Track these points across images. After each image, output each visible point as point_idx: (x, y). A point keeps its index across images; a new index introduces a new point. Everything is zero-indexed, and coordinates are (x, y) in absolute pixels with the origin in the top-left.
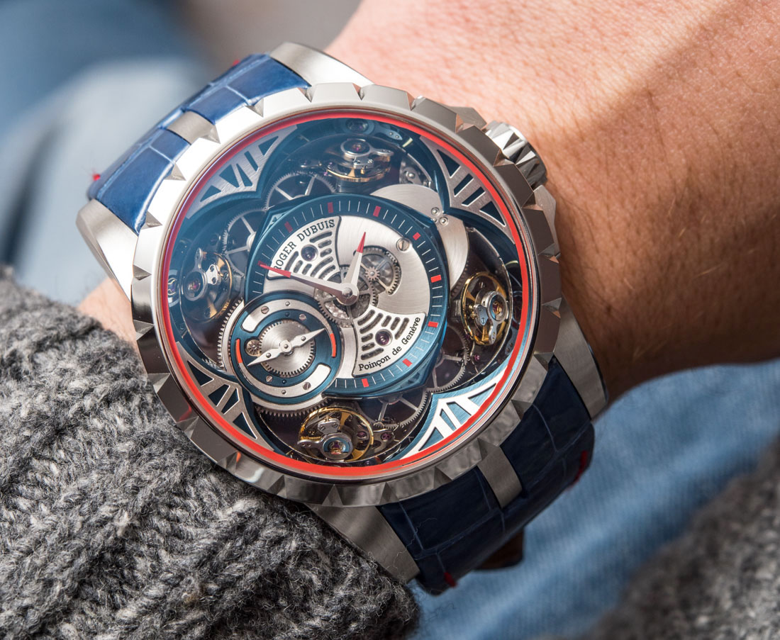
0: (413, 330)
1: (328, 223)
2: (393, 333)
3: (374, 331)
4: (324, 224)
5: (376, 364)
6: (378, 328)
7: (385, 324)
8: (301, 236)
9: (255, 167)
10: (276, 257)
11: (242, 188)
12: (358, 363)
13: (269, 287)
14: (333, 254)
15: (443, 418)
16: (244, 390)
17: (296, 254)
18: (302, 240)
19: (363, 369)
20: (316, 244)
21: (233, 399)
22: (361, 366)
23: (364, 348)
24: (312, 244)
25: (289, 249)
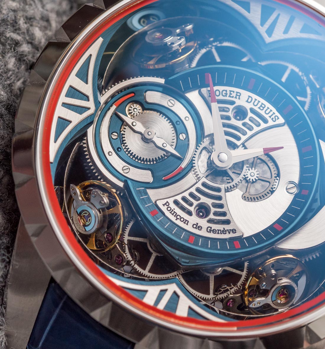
0: (224, 232)
1: (274, 115)
2: (211, 216)
3: (204, 199)
4: (272, 113)
5: (176, 215)
6: (209, 202)
7: (215, 206)
8: (250, 99)
9: (286, 31)
10: (221, 88)
11: (262, 30)
12: (168, 200)
13: (193, 96)
14: (250, 133)
15: (160, 294)
16: (93, 115)
17: (232, 103)
18: (247, 101)
19: (166, 207)
20: (250, 115)
21: (80, 110)
22: (167, 204)
23: (184, 199)
24: (249, 111)
25: (234, 95)
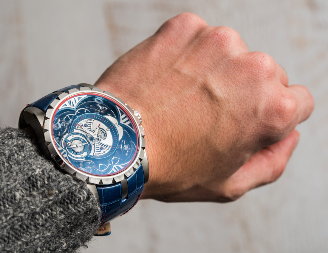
0: (109, 148)
2: (104, 148)
3: (99, 146)
4: (90, 120)
5: (99, 154)
7: (102, 145)
8: (84, 121)
10: (78, 124)
14: (91, 127)
22: (96, 154)
23: (97, 150)
24: (87, 124)
25: (81, 123)
